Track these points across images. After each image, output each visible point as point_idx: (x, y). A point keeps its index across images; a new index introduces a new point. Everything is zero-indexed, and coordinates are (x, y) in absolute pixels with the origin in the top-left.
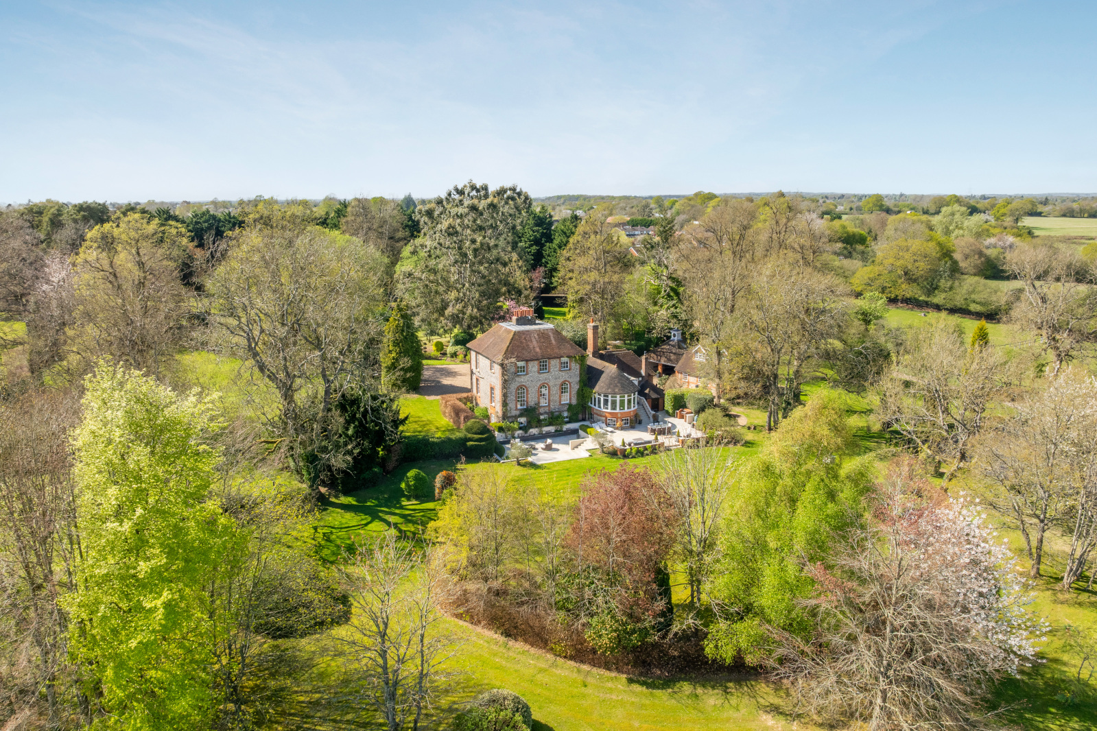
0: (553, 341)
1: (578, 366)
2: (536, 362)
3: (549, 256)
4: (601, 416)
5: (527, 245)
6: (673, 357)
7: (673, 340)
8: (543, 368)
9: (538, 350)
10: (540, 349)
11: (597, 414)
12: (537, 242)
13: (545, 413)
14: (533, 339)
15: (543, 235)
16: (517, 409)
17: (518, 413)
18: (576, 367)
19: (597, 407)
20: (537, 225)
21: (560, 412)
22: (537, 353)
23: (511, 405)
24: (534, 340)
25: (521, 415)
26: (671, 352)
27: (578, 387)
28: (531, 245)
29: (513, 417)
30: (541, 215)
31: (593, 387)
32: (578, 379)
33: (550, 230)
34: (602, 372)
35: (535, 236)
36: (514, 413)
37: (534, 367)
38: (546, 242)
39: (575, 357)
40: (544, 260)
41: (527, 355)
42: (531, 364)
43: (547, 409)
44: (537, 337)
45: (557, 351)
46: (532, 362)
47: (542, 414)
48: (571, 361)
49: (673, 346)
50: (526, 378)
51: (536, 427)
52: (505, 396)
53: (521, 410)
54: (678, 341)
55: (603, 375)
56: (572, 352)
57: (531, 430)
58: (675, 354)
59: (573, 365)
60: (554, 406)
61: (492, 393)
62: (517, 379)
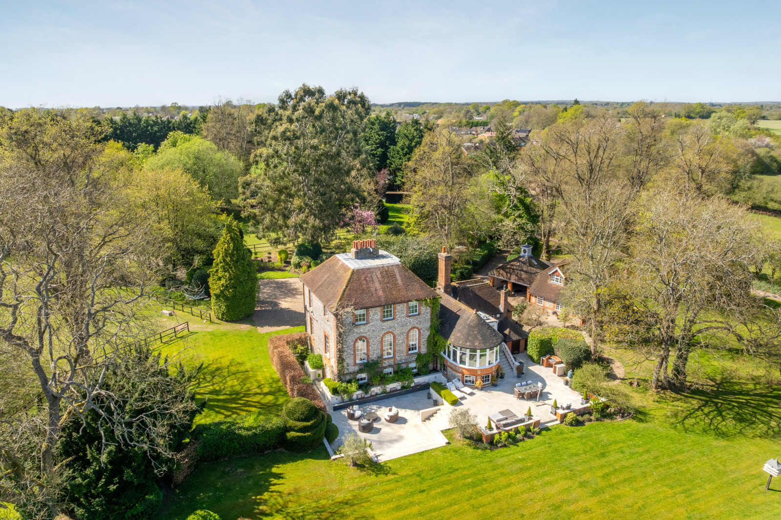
0: (400, 282)
1: (429, 310)
2: (379, 309)
3: (393, 157)
4: (456, 371)
5: (373, 148)
6: (524, 276)
7: (523, 257)
8: (387, 316)
9: (381, 293)
10: (384, 291)
11: (451, 368)
12: (382, 145)
13: (390, 366)
14: (375, 277)
15: (387, 138)
16: (355, 364)
17: (357, 368)
18: (426, 312)
19: (451, 360)
20: (382, 129)
21: (407, 363)
22: (379, 297)
23: (349, 360)
24: (376, 281)
25: (361, 371)
26: (522, 270)
27: (428, 333)
28: (378, 148)
29: (350, 373)
30: (386, 120)
31: (447, 336)
32: (429, 324)
33: (394, 133)
34: (457, 317)
35: (381, 139)
36: (352, 369)
37: (376, 314)
38: (391, 144)
39: (425, 300)
40: (388, 161)
41: (367, 301)
42: (372, 312)
43: (391, 362)
44: (379, 276)
45: (403, 293)
46: (373, 310)
47: (385, 368)
48: (420, 305)
49: (524, 263)
50: (367, 327)
51: (379, 385)
52: (340, 351)
53: (360, 365)
54: (529, 257)
55: (459, 322)
56: (422, 294)
57: (373, 389)
58: (526, 272)
59: (423, 309)
60: (401, 356)
61: (326, 342)
62: (355, 330)
